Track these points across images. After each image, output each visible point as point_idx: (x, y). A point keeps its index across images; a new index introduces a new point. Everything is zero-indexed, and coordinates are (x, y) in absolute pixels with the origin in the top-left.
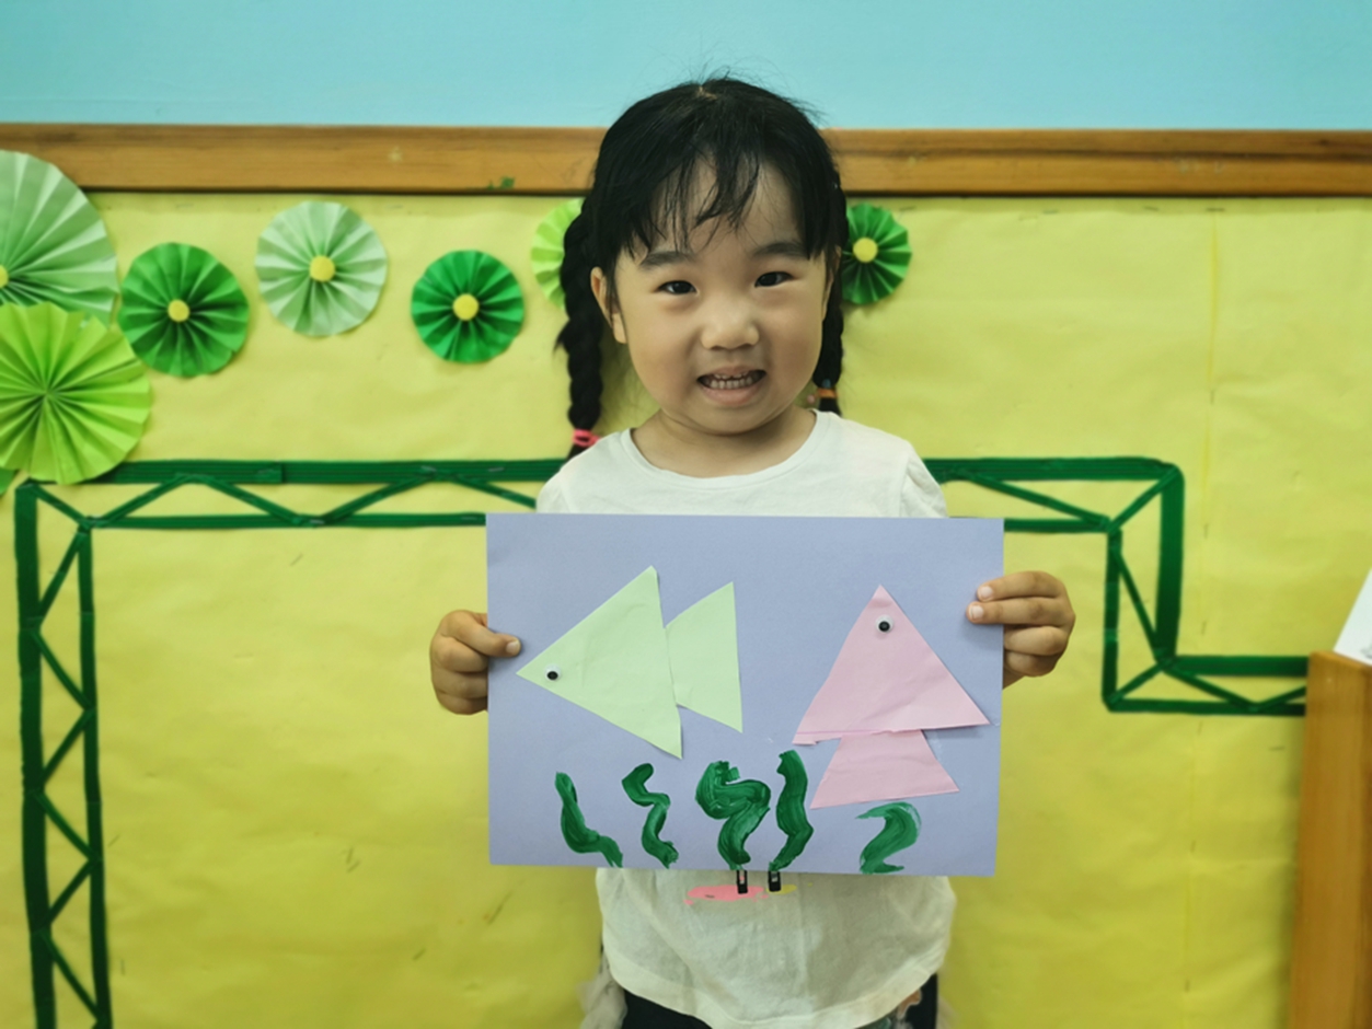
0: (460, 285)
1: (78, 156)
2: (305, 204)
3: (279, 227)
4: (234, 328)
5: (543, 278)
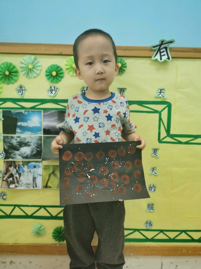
0: (53, 70)
2: (28, 56)
3: (24, 60)
4: (16, 76)
5: (67, 69)
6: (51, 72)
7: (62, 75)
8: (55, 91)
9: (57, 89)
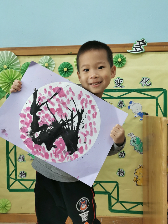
0: (65, 67)
1: (16, 51)
2: (44, 57)
3: (41, 60)
6: (63, 69)
7: (72, 70)
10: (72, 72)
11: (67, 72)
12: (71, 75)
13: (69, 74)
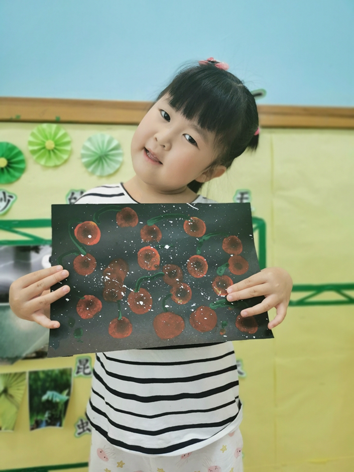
5: (34, 152)
7: (21, 166)
8: (5, 201)
9: (11, 197)
10: (22, 171)
11: (8, 172)
12: (18, 178)
13: (13, 176)
